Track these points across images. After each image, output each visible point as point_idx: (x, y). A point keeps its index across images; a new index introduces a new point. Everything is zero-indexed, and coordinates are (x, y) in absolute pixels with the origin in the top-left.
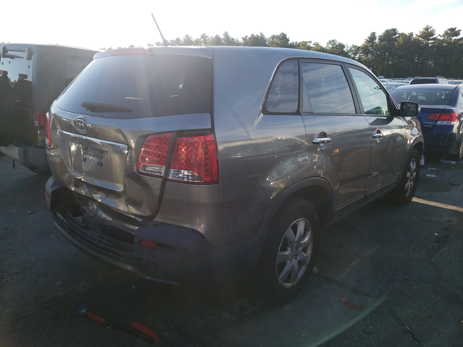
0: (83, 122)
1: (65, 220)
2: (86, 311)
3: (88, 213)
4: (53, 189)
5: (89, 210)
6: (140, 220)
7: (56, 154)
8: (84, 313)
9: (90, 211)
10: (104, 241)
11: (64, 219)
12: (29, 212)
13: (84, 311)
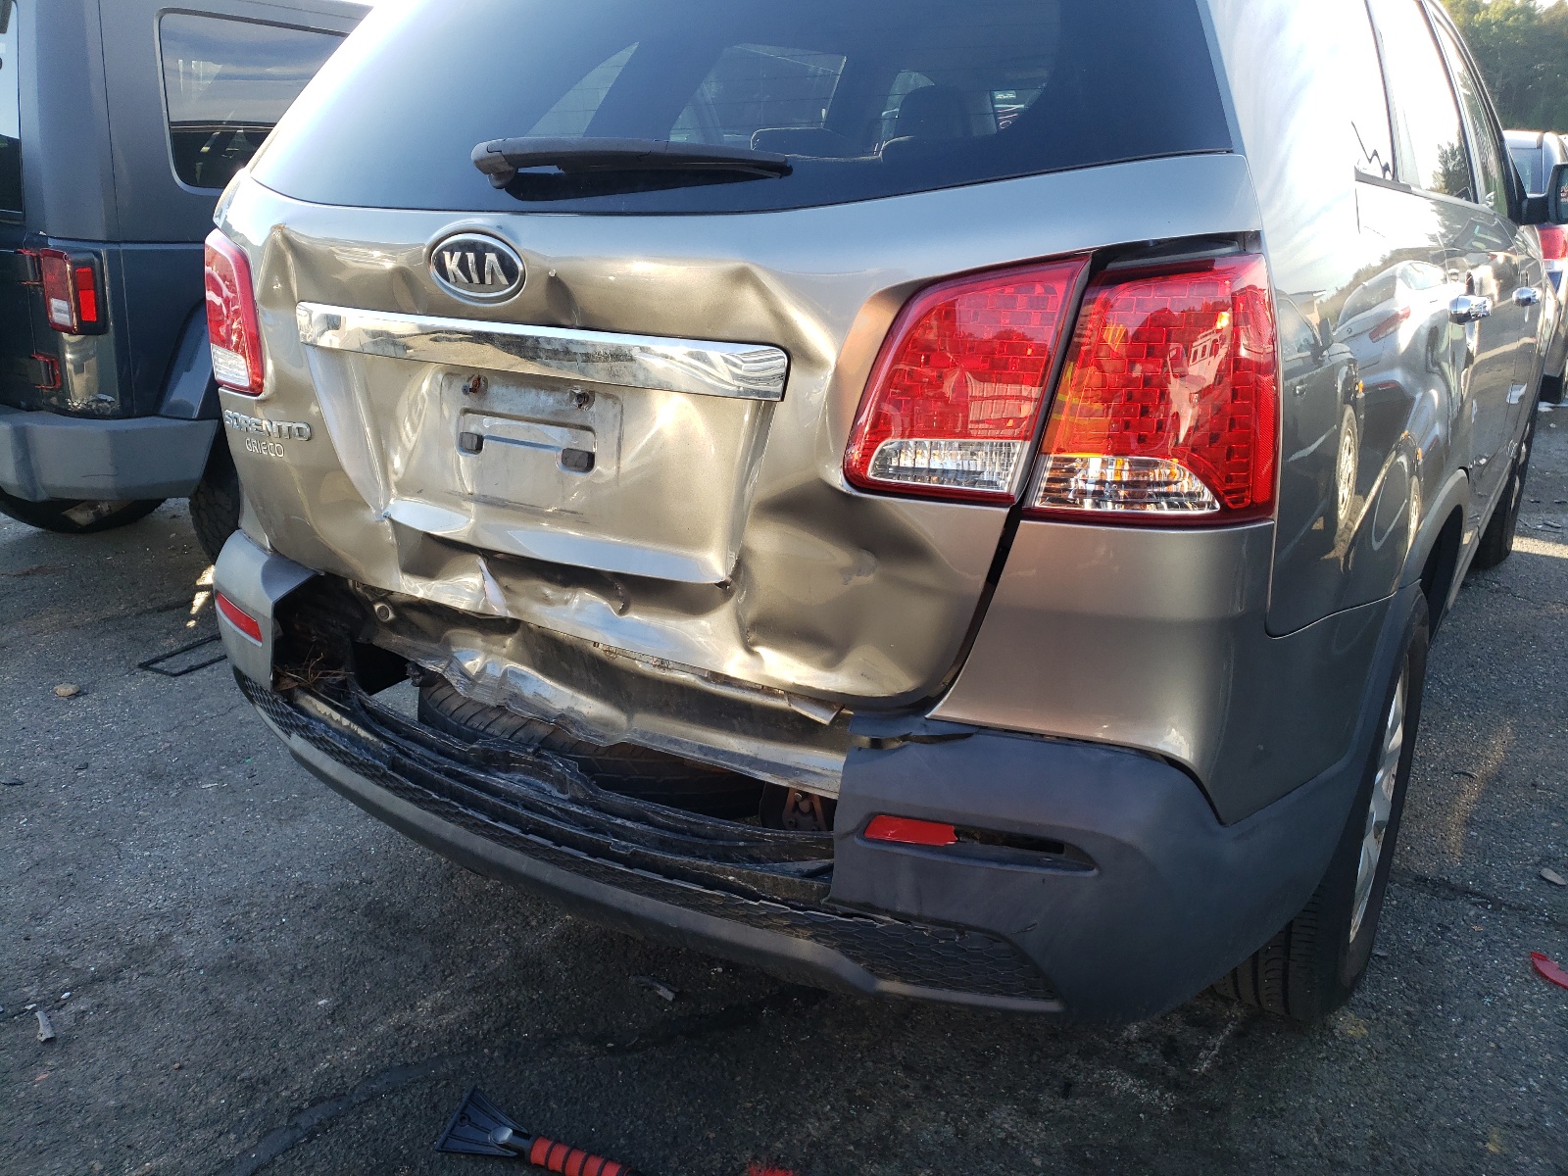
0: (493, 249)
1: (362, 733)
2: (515, 1133)
3: (460, 690)
4: (281, 592)
5: (464, 674)
6: (823, 717)
7: (295, 426)
8: (505, 1146)
9: (471, 680)
10: (619, 821)
11: (356, 727)
12: (65, 690)
13: (506, 1135)
